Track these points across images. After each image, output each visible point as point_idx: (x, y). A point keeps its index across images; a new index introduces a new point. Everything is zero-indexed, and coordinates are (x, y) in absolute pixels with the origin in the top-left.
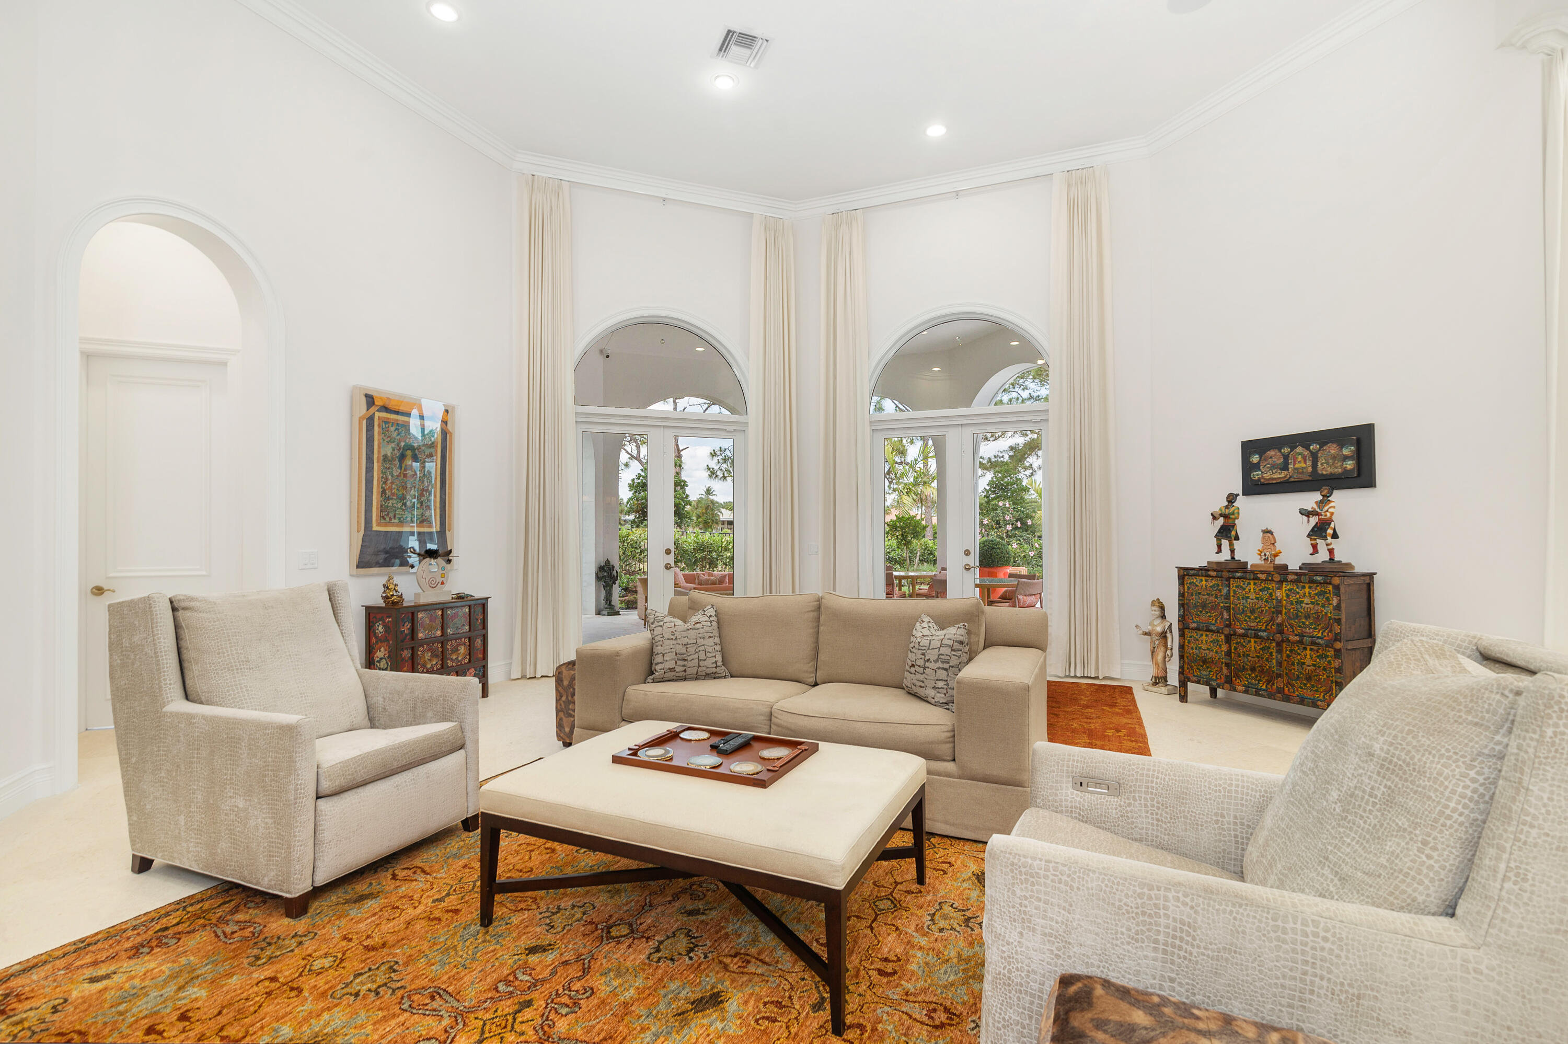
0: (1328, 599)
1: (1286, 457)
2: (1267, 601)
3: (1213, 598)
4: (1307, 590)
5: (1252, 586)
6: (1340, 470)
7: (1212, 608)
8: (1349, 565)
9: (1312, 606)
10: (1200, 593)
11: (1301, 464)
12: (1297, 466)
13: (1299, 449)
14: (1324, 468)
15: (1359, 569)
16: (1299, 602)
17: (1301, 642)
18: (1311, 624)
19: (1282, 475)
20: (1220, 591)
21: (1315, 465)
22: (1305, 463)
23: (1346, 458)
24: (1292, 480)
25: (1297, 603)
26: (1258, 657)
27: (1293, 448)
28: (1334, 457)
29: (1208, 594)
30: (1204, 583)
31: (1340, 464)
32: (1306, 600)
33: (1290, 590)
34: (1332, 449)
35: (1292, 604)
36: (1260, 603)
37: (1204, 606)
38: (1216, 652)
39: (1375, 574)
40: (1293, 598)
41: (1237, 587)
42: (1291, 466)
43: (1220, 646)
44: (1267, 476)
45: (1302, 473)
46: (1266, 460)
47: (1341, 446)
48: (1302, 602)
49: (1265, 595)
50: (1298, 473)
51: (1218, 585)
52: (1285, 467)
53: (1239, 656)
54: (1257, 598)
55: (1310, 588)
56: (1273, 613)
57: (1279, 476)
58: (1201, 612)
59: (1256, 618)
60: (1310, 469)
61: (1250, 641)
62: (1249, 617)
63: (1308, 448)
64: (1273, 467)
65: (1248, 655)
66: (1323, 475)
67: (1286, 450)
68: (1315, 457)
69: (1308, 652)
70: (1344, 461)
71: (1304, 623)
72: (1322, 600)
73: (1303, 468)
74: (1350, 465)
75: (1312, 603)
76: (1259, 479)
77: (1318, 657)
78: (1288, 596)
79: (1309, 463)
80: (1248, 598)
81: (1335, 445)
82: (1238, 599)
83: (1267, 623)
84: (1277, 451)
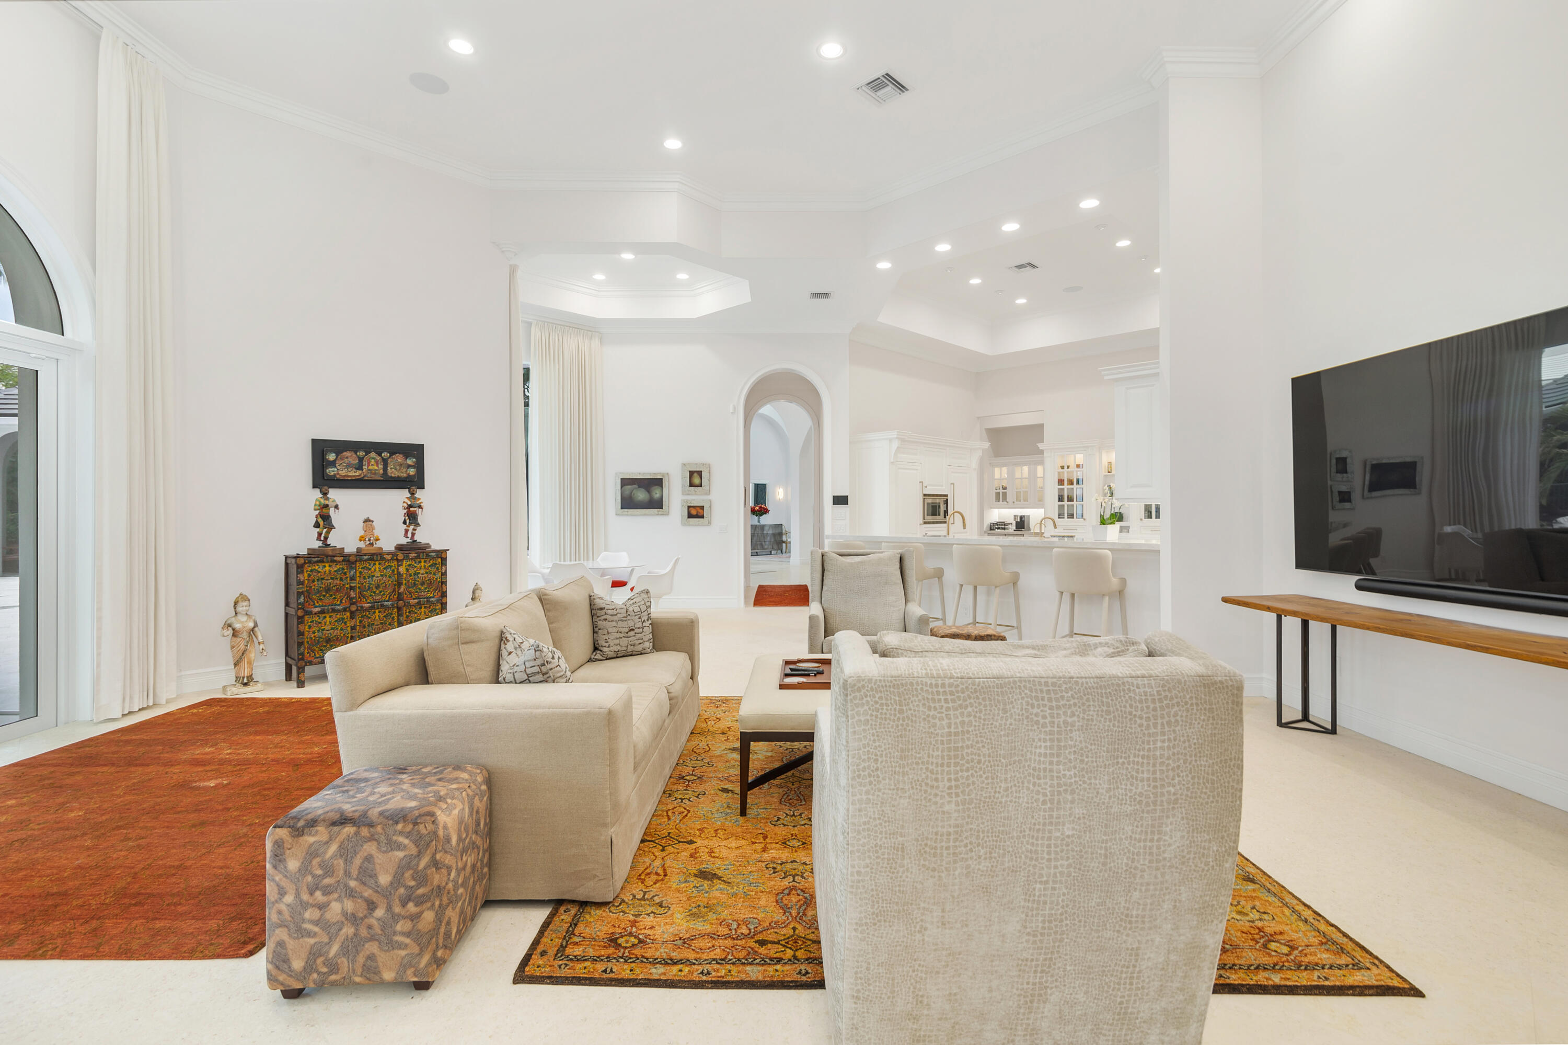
0: (438, 568)
1: (361, 460)
2: (390, 577)
3: (338, 582)
4: (423, 564)
5: (377, 566)
6: (405, 475)
7: (337, 590)
8: (428, 546)
9: (426, 575)
10: (323, 579)
11: (373, 466)
12: (370, 467)
13: (373, 455)
14: (393, 472)
15: (434, 547)
16: (416, 574)
17: (419, 603)
18: (426, 588)
19: (357, 474)
20: (345, 574)
21: (385, 469)
22: (378, 466)
23: (409, 466)
24: (366, 478)
25: (415, 574)
26: (382, 623)
27: (367, 453)
28: (401, 465)
29: (332, 579)
30: (327, 568)
31: (404, 470)
32: (422, 571)
33: (409, 565)
34: (399, 458)
35: (411, 576)
36: (384, 579)
37: (328, 590)
38: (342, 629)
39: (446, 551)
40: (412, 572)
41: (362, 568)
42: (365, 467)
43: (345, 623)
44: (343, 473)
45: (375, 474)
46: (342, 459)
47: (407, 456)
48: (419, 573)
49: (389, 572)
50: (371, 473)
51: (343, 569)
52: (360, 467)
53: (364, 627)
54: (382, 575)
55: (425, 562)
56: (395, 585)
57: (354, 474)
58: (324, 596)
59: (381, 592)
60: (381, 471)
61: (375, 612)
62: (374, 592)
63: (380, 455)
64: (349, 466)
65: (373, 624)
66: (391, 477)
67: (361, 454)
68: (385, 462)
69: (423, 610)
70: (408, 468)
71: (420, 589)
72: (433, 570)
73: (376, 470)
74: (412, 472)
75: (427, 573)
76: (335, 475)
77: (430, 612)
78: (407, 570)
79: (381, 466)
80: (373, 576)
81: (401, 456)
82: (364, 578)
83: (390, 594)
84: (353, 453)
